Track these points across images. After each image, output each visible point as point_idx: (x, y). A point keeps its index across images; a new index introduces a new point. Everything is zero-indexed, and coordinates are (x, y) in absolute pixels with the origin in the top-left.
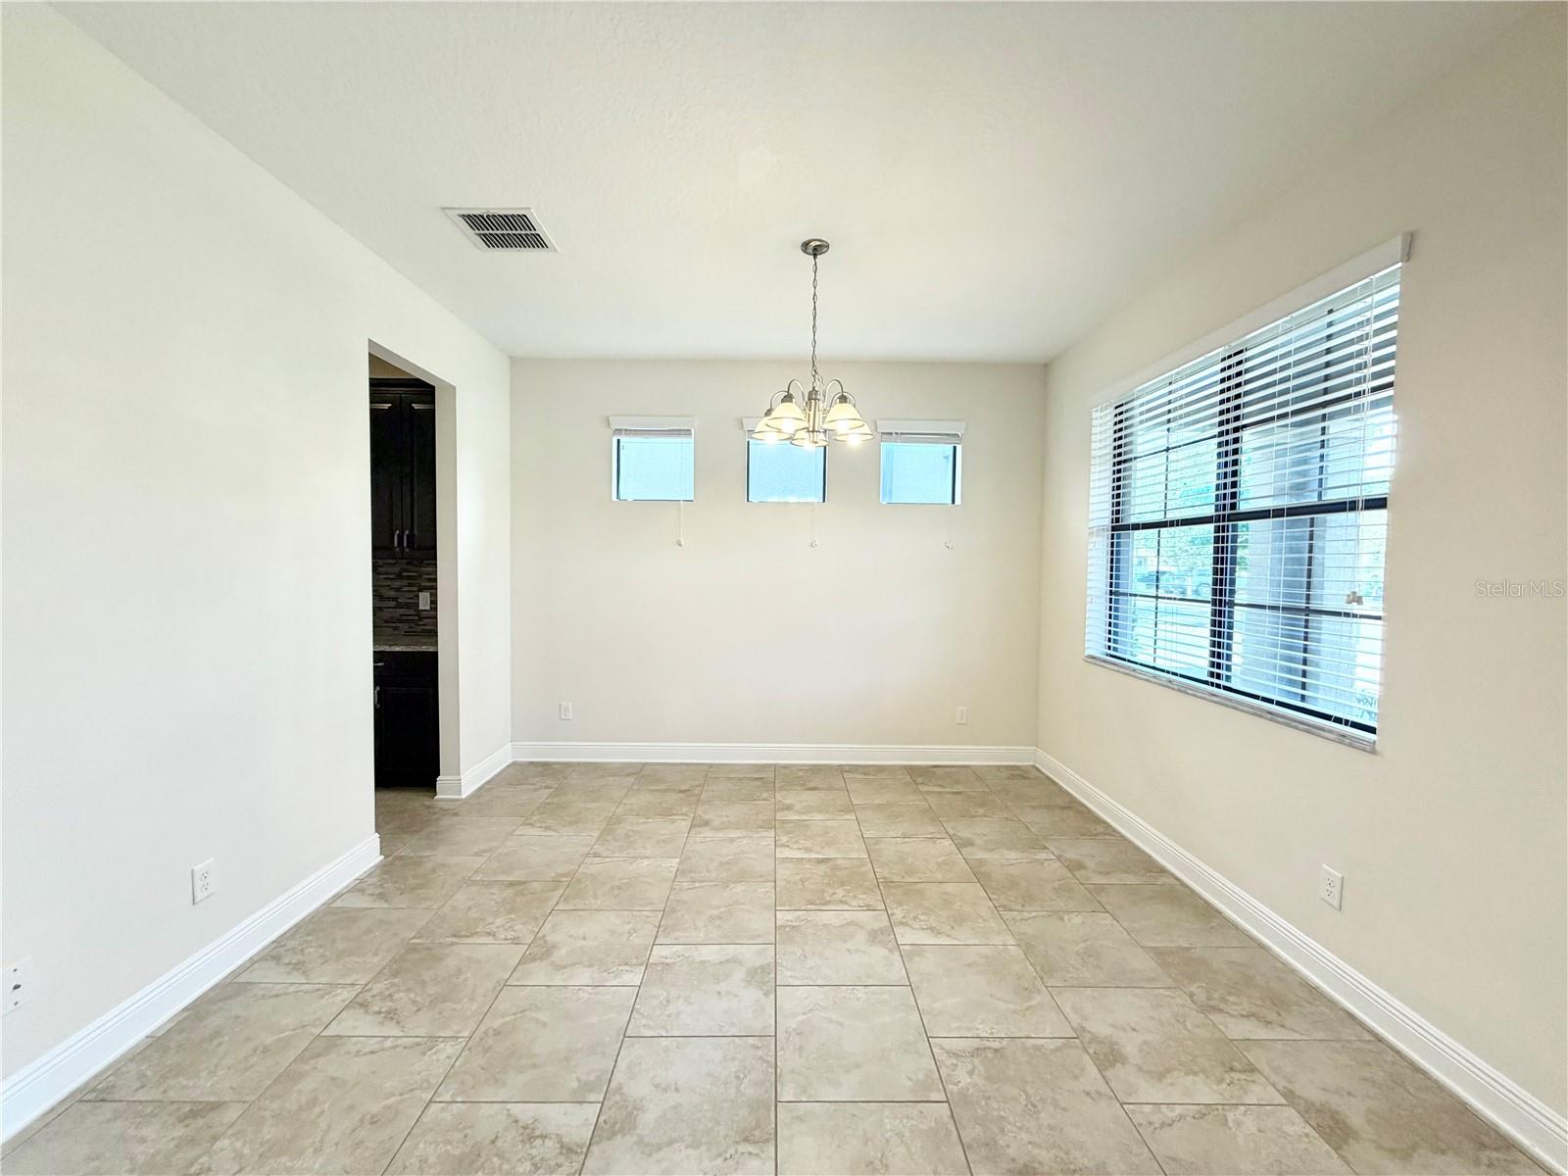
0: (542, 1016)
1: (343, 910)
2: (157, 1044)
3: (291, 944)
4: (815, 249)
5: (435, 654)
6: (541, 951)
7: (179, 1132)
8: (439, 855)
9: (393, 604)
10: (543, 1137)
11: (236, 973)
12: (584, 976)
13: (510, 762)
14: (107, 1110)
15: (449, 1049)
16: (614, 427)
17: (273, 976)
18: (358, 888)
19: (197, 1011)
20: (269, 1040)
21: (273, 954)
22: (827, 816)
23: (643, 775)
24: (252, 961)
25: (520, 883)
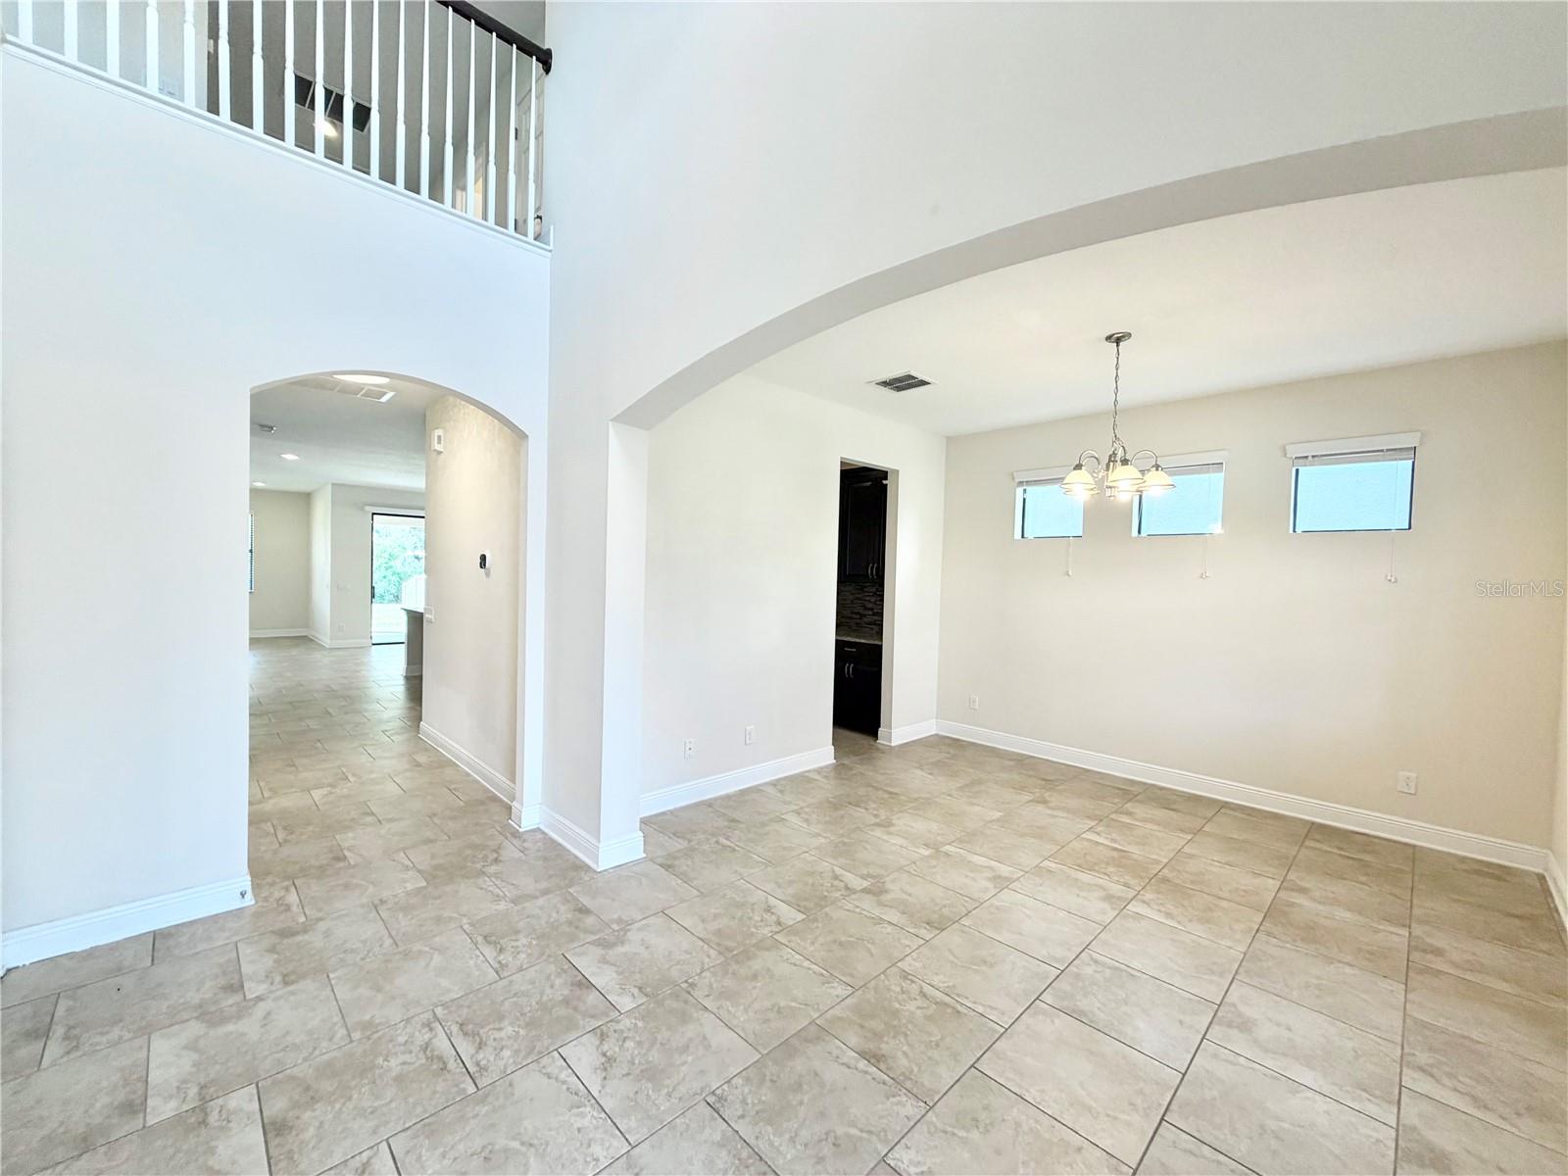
0: (868, 847)
1: (807, 777)
2: (728, 797)
3: (783, 782)
4: (1117, 339)
5: (881, 646)
6: (886, 825)
7: (726, 824)
8: (861, 768)
9: (871, 613)
10: (842, 881)
11: (760, 785)
12: (900, 841)
13: (933, 733)
14: (711, 809)
15: (823, 840)
16: (1017, 480)
17: (771, 790)
18: (819, 771)
19: (743, 792)
20: (761, 810)
21: (774, 784)
22: (1161, 829)
23: (1022, 762)
24: (766, 784)
25: (896, 794)
